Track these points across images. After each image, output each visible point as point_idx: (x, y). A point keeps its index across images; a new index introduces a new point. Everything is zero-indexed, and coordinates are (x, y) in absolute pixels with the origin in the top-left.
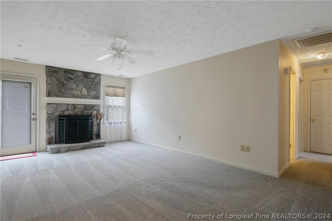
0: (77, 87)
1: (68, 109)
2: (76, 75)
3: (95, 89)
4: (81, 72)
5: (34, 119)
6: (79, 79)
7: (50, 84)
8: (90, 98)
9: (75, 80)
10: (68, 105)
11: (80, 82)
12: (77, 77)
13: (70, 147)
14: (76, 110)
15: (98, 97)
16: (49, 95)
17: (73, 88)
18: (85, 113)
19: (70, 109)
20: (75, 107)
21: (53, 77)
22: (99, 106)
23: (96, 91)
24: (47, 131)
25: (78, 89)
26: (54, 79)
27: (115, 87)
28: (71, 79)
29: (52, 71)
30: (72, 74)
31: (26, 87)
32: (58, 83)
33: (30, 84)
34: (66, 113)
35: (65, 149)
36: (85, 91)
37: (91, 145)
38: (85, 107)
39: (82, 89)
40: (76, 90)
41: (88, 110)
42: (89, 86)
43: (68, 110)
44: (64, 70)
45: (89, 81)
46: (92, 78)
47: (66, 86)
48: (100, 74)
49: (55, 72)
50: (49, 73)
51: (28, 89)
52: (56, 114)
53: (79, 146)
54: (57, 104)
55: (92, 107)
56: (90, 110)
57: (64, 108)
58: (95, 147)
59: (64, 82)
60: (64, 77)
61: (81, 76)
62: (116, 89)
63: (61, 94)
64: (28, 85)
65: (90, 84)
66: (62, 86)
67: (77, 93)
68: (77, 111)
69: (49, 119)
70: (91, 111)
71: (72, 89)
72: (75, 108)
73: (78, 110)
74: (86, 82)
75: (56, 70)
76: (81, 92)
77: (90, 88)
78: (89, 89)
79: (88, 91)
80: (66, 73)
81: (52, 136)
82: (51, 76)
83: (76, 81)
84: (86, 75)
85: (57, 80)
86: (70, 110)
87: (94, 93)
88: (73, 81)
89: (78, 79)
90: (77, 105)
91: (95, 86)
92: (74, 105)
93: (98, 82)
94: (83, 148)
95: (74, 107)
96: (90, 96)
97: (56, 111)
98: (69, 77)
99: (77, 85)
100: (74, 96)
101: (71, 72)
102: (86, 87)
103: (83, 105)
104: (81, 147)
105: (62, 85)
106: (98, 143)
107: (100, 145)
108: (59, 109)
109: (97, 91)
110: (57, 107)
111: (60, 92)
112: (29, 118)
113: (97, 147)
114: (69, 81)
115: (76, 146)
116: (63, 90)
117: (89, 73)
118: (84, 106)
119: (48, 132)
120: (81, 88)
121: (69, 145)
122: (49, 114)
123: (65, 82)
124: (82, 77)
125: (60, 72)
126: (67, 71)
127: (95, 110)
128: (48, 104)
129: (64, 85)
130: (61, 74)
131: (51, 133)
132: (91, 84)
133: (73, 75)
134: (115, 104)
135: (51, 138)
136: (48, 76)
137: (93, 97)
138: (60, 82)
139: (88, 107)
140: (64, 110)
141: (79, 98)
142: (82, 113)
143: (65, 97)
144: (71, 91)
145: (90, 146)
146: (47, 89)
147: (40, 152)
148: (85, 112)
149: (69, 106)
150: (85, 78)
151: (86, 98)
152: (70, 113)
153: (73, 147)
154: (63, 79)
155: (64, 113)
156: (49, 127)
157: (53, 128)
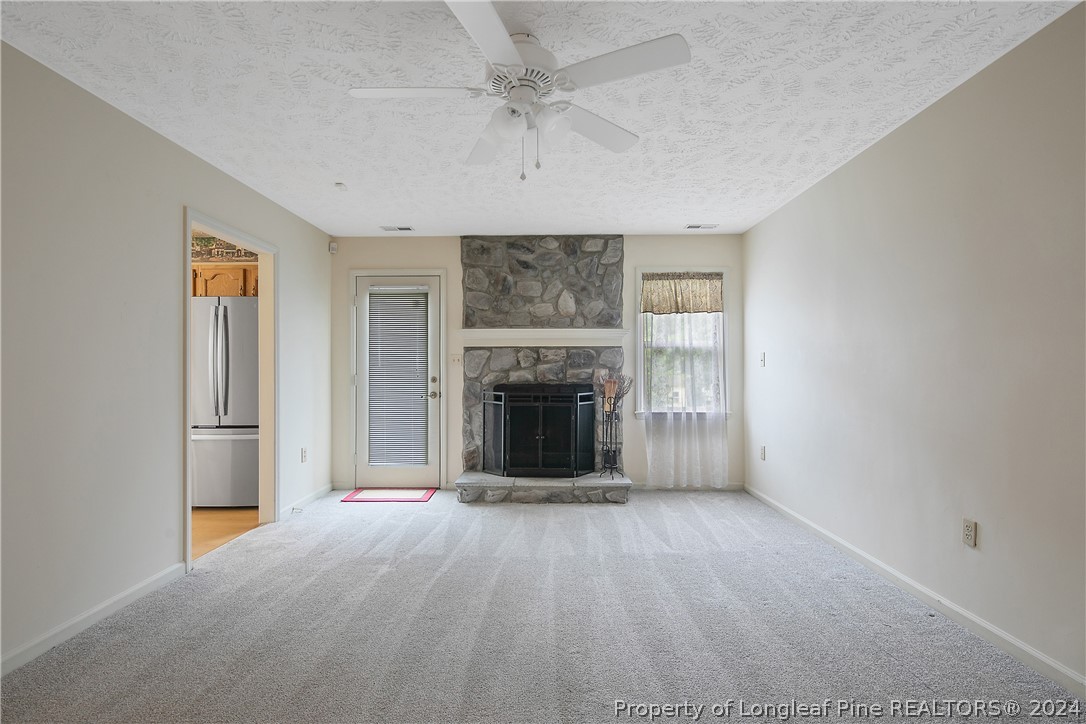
0: (544, 290)
1: (519, 363)
2: (542, 250)
3: (602, 293)
4: (556, 238)
5: (434, 395)
6: (552, 262)
7: (471, 290)
8: (585, 326)
9: (540, 268)
10: (517, 350)
11: (553, 272)
12: (543, 257)
13: (512, 489)
14: (542, 367)
15: (612, 318)
16: (469, 322)
17: (531, 293)
18: (573, 375)
19: (523, 365)
20: (539, 357)
21: (478, 266)
22: (616, 350)
23: (606, 299)
24: (465, 431)
25: (546, 297)
26: (480, 273)
27: (680, 276)
28: (526, 265)
29: (476, 249)
30: (528, 249)
31: (417, 304)
32: (493, 285)
33: (426, 295)
34: (514, 377)
35: (497, 492)
36: (568, 303)
37: (576, 493)
38: (569, 357)
39: (559, 296)
40: (543, 302)
41: (579, 366)
42: (582, 283)
43: (518, 365)
44: (506, 240)
45: (580, 264)
46: (591, 252)
47: (513, 291)
48: (621, 236)
49: (484, 250)
50: (468, 256)
52: (486, 380)
53: (539, 488)
54: (490, 349)
55: (587, 356)
56: (586, 365)
57: (508, 360)
58: (590, 501)
59: (505, 279)
60: (506, 264)
61: (558, 251)
62: (684, 283)
63: (501, 316)
64: (421, 299)
65: (584, 275)
66: (502, 291)
67: (545, 309)
68: (547, 372)
69: (470, 396)
70: (590, 371)
71: (530, 300)
72: (538, 360)
73: (548, 366)
74: (572, 270)
75: (486, 244)
76: (556, 307)
77: (584, 289)
78: (581, 293)
79: (578, 302)
80: (512, 251)
81: (478, 447)
82: (473, 267)
83: (543, 271)
84: (572, 244)
85: (489, 274)
86: (525, 368)
87: (598, 305)
88: (531, 272)
89: (547, 264)
90: (543, 351)
91: (602, 281)
92: (536, 350)
93: (613, 264)
94: (551, 499)
95: (535, 356)
96: (584, 317)
97: (486, 370)
98: (519, 262)
99: (543, 283)
100: (536, 322)
101: (525, 244)
102: (570, 286)
103: (564, 351)
104: (543, 493)
105: (500, 288)
106: (600, 488)
107: (607, 495)
108: (496, 365)
109: (611, 296)
110: (489, 358)
111: (498, 311)
112: (421, 391)
113: (598, 502)
114: (519, 272)
115: (530, 488)
116: (505, 305)
117: (581, 239)
118: (568, 354)
119: (468, 435)
120: (555, 292)
121: (508, 481)
122: (470, 379)
123: (510, 278)
124: (561, 255)
125: (496, 249)
126: (515, 243)
127: (604, 366)
128: (467, 349)
129: (506, 289)
130: (499, 253)
131: (473, 439)
132: (589, 275)
133: (533, 252)
134: (678, 342)
135: (473, 452)
136: (466, 266)
137: (595, 321)
138: (497, 282)
139: (579, 355)
140: (507, 367)
141: (551, 327)
142: (561, 376)
143: (511, 327)
144: (529, 307)
145: (574, 496)
146: (466, 307)
147: (447, 490)
148: (570, 372)
149: (521, 354)
150: (568, 256)
151: (572, 325)
152: (524, 375)
153: (519, 489)
154: (506, 268)
155: (508, 377)
156: (469, 420)
157: (478, 421)
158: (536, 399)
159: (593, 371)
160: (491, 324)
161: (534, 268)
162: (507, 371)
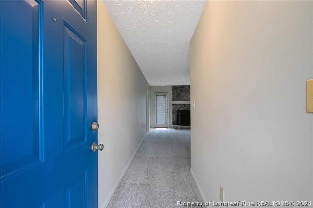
4: (188, 86)
5: (167, 112)
6: (187, 90)
7: (173, 95)
10: (181, 105)
11: (187, 92)
12: (185, 89)
13: (182, 127)
16: (173, 100)
19: (182, 107)
24: (172, 118)
25: (186, 96)
26: (175, 92)
28: (183, 91)
29: (174, 88)
30: (183, 88)
31: (164, 97)
33: (166, 95)
34: (181, 109)
35: (179, 128)
39: (188, 96)
43: (181, 107)
44: (180, 86)
49: (176, 88)
50: (173, 89)
51: (165, 98)
52: (176, 110)
54: (176, 105)
57: (180, 106)
59: (179, 93)
63: (178, 99)
68: (186, 108)
69: (173, 112)
71: (183, 96)
72: (185, 106)
75: (176, 87)
76: (188, 98)
80: (180, 88)
81: (175, 121)
88: (183, 92)
92: (184, 105)
97: (176, 108)
98: (182, 90)
99: (185, 93)
100: (185, 100)
103: (189, 105)
104: (187, 128)
110: (176, 106)
111: (178, 98)
112: (165, 111)
115: (185, 127)
119: (173, 119)
120: (188, 95)
121: (181, 126)
122: (173, 110)
123: (180, 93)
124: (189, 89)
128: (173, 105)
129: (179, 95)
130: (178, 89)
136: (173, 91)
138: (178, 93)
143: (180, 101)
144: (183, 98)
146: (173, 97)
147: (169, 128)
149: (182, 105)
152: (182, 109)
153: (183, 127)
154: (179, 91)
155: (180, 109)
156: (173, 116)
157: (175, 116)
158: (185, 113)
160: (177, 100)
161: (184, 91)
162: (179, 108)
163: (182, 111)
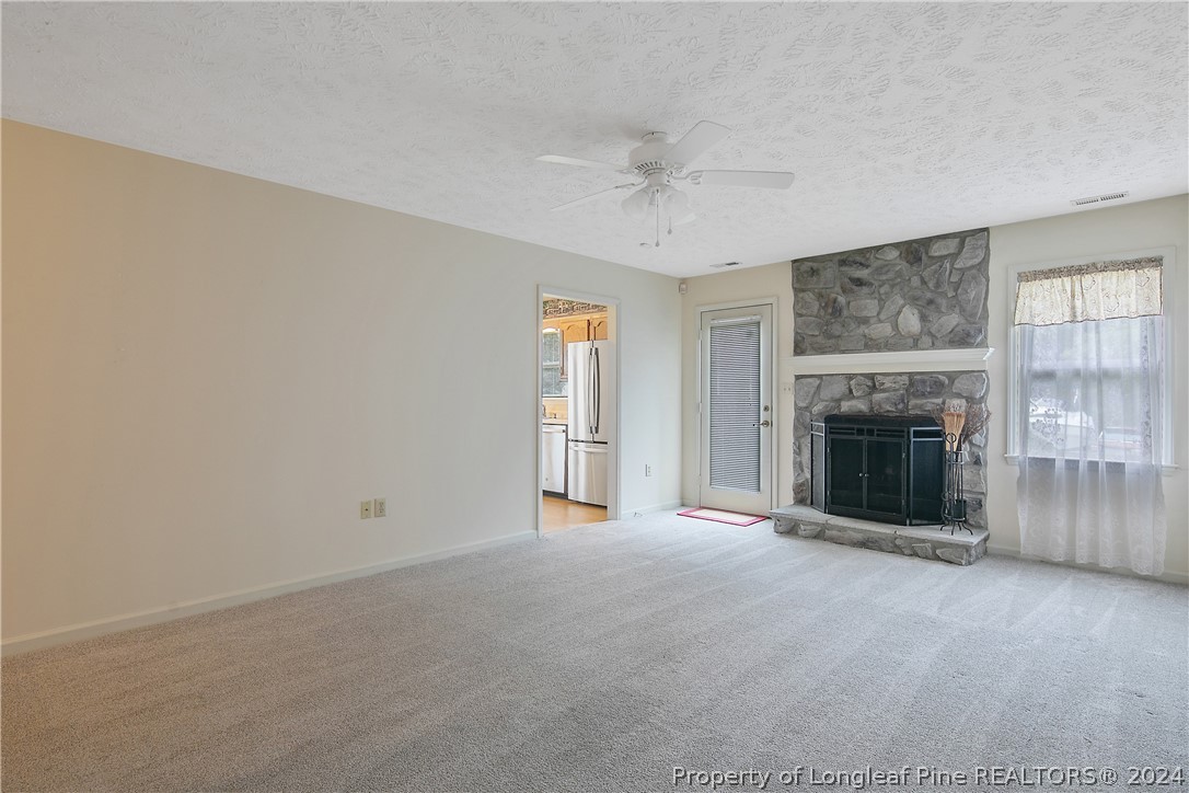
0: (881, 308)
1: (851, 391)
2: (880, 262)
3: (956, 304)
4: (896, 245)
5: (766, 423)
6: (891, 275)
7: (801, 315)
8: (933, 346)
9: (876, 284)
10: (850, 377)
11: (892, 286)
12: (879, 270)
14: (878, 397)
15: (968, 335)
16: (799, 349)
17: (865, 313)
18: (917, 406)
19: (856, 392)
20: (874, 385)
21: (809, 290)
22: (977, 375)
23: (962, 311)
24: (795, 463)
25: (882, 317)
26: (809, 297)
27: (1081, 271)
28: (859, 282)
29: (806, 271)
30: (861, 264)
31: (750, 334)
32: (823, 308)
33: (758, 325)
34: (846, 407)
35: (809, 528)
36: (911, 321)
37: (898, 542)
38: (912, 383)
39: (899, 313)
40: (880, 321)
41: (923, 395)
42: (929, 295)
43: (850, 394)
44: (839, 257)
45: (926, 274)
46: (941, 257)
47: (845, 313)
48: (986, 230)
49: (813, 272)
50: (798, 281)
51: (753, 340)
52: (816, 410)
53: (854, 530)
54: (820, 377)
55: (937, 384)
56: (938, 395)
57: (839, 389)
58: (914, 554)
59: (835, 301)
60: (838, 285)
61: (898, 261)
62: (1087, 280)
63: (833, 341)
64: (754, 329)
65: (931, 285)
66: (832, 314)
67: (883, 330)
68: (884, 402)
69: (801, 426)
70: (939, 401)
71: (865, 321)
72: (874, 388)
73: (886, 394)
74: (916, 281)
75: (815, 265)
76: (895, 327)
77: (931, 302)
78: (927, 307)
79: (923, 318)
80: (844, 269)
81: (807, 480)
82: (803, 291)
83: (880, 286)
84: (915, 251)
85: (820, 296)
86: (858, 398)
87: (952, 320)
88: (865, 290)
89: (884, 277)
90: (879, 378)
91: (956, 290)
92: (871, 377)
93: (973, 267)
94: (866, 544)
95: (870, 384)
96: (933, 336)
97: (816, 399)
98: (852, 279)
99: (880, 300)
100: (871, 345)
101: (858, 259)
102: (914, 300)
103: (906, 378)
104: (859, 536)
105: (830, 310)
106: (929, 541)
107: (938, 552)
108: (826, 394)
109: (968, 308)
110: (819, 387)
111: (829, 336)
112: (753, 419)
113: (926, 558)
114: (852, 291)
116: (836, 329)
117: (927, 242)
118: (910, 380)
119: (798, 466)
120: (894, 308)
122: (801, 408)
123: (842, 299)
124: (903, 265)
125: (826, 269)
126: (846, 259)
127: (959, 396)
128: (798, 377)
129: (837, 311)
130: (828, 273)
131: (802, 471)
132: (938, 285)
133: (867, 267)
134: (1079, 363)
135: (802, 485)
136: (797, 291)
137: (947, 339)
138: (827, 305)
139: (924, 382)
140: (838, 396)
141: (889, 350)
142: (901, 406)
143: (843, 352)
144: (863, 329)
145: (896, 545)
146: (796, 333)
148: (913, 402)
149: (853, 382)
150: (911, 264)
151: (915, 344)
152: (858, 405)
153: (833, 527)
154: (838, 289)
155: (839, 407)
156: (798, 451)
157: (806, 453)
158: (860, 432)
159: (944, 403)
160: (821, 350)
161: (871, 284)
162: (839, 401)
163: (854, 419)
